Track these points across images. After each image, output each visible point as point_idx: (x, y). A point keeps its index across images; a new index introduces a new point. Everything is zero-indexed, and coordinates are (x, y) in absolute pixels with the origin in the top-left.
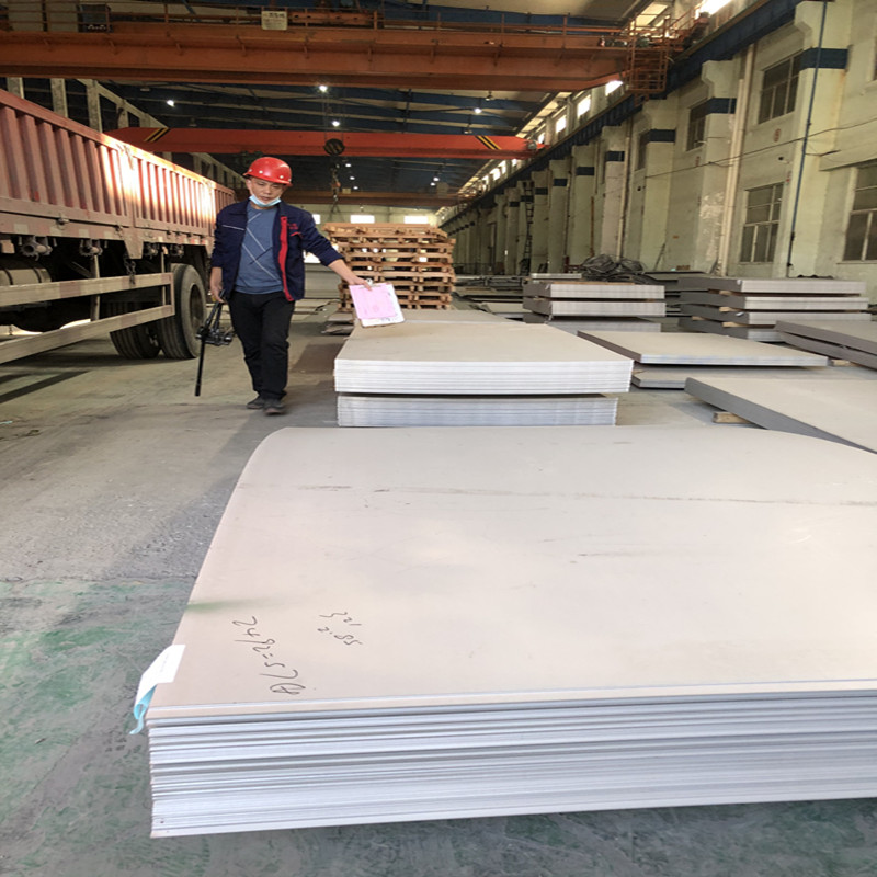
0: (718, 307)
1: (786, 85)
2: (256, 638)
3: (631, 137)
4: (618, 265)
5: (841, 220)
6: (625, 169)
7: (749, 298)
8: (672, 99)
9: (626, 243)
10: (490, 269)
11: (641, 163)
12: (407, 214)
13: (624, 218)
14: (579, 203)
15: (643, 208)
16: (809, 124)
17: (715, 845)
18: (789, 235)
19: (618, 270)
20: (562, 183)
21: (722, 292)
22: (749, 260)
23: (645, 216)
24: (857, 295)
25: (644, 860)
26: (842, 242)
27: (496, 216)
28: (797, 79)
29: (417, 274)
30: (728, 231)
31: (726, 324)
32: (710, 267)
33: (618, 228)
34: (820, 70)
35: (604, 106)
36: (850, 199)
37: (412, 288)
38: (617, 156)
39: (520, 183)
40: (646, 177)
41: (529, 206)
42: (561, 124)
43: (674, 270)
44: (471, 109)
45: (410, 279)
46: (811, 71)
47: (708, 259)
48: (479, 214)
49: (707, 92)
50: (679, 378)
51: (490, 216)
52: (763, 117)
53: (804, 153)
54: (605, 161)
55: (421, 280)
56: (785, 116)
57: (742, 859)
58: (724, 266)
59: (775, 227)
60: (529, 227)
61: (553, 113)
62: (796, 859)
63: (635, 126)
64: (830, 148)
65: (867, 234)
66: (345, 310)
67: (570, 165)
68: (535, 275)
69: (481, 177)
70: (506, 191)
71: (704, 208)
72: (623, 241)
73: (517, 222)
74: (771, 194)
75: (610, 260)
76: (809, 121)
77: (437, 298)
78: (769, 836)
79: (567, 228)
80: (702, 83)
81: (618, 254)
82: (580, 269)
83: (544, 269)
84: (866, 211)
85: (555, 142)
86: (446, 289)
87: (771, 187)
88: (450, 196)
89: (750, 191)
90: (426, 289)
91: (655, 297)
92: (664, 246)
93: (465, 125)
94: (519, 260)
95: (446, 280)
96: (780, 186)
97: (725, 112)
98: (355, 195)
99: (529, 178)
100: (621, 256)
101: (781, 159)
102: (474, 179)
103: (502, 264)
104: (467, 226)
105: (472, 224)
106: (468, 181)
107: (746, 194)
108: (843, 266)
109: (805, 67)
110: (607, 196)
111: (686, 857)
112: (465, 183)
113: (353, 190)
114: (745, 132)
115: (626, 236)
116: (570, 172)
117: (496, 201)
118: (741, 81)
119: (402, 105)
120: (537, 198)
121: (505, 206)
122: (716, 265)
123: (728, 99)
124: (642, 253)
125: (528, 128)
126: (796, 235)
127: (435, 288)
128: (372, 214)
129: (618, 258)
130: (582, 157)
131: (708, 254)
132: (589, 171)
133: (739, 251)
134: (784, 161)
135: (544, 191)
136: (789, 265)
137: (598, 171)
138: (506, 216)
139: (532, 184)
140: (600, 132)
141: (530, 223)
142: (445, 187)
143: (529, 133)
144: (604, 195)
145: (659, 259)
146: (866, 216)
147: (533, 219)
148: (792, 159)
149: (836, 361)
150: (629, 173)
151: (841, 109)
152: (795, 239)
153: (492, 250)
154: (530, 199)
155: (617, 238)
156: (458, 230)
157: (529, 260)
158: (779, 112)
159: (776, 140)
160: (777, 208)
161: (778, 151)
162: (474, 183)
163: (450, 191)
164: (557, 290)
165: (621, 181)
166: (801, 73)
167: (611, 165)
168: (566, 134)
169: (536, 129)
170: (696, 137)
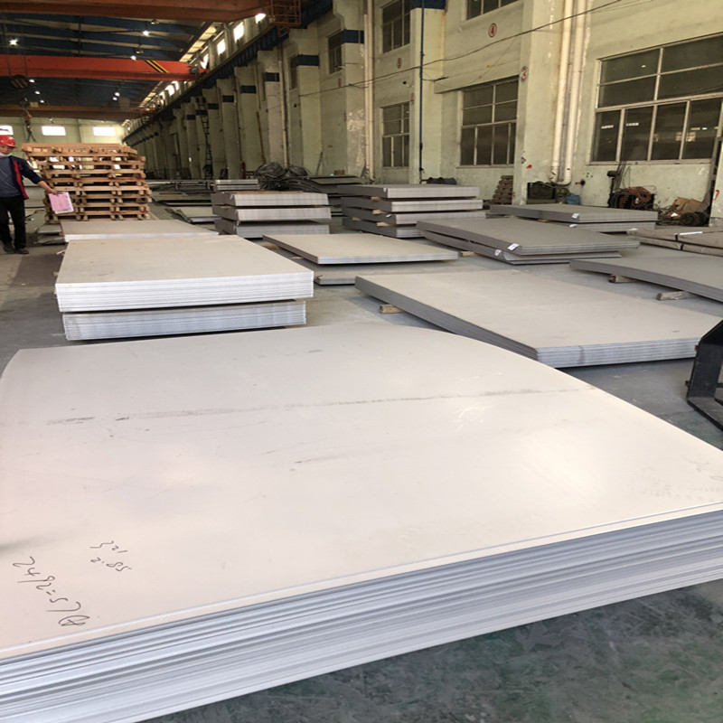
0: (372, 210)
1: (401, 21)
2: (37, 577)
3: (282, 60)
4: (286, 171)
5: (455, 134)
6: (282, 88)
7: (394, 203)
8: (312, 29)
9: (290, 152)
10: (178, 174)
11: (294, 83)
12: (95, 126)
13: (286, 130)
14: (247, 117)
15: (300, 122)
16: (422, 55)
17: (422, 672)
18: (418, 145)
19: (288, 175)
20: (230, 99)
21: (373, 198)
22: (390, 165)
23: (303, 129)
24: (475, 197)
25: (374, 694)
26: (459, 150)
27: (176, 127)
28: (409, 16)
29: (115, 188)
30: (371, 142)
31: (379, 224)
32: (360, 172)
33: (282, 139)
34: (425, 9)
35: (257, 33)
36: (460, 116)
37: (113, 201)
38: (273, 77)
39: (193, 99)
40: (300, 96)
41: (204, 119)
42: (222, 47)
43: (332, 175)
44: (140, 32)
45: (109, 192)
46: (418, 10)
47: (358, 165)
48: (161, 126)
49: (340, 24)
50: (350, 275)
51: (171, 128)
52: (387, 48)
53: (421, 79)
54: (264, 81)
55: (120, 193)
56: (404, 47)
57: (443, 680)
58: (371, 170)
59: (407, 138)
60: (206, 137)
61: (213, 37)
62: (479, 673)
63: (285, 51)
64: (441, 75)
65: (476, 144)
66: (52, 222)
67: (234, 83)
68: (219, 181)
69: (158, 93)
70: (182, 105)
71: (350, 122)
72: (287, 150)
73: (196, 133)
74: (400, 111)
75: (279, 166)
76: (422, 52)
77: (137, 208)
78: (459, 658)
79: (239, 139)
80: (334, 16)
81: (286, 161)
82: (256, 174)
83: (224, 175)
84: (473, 126)
85: (218, 64)
86: (143, 200)
87: (400, 105)
88: (132, 109)
89: (384, 108)
90: (125, 200)
91: (321, 203)
92: (322, 154)
93: (136, 46)
94: (202, 166)
95: (142, 193)
96: (407, 104)
97: (356, 42)
98: (43, 108)
99: (201, 94)
100: (288, 163)
101: (405, 83)
102: (152, 94)
103: (188, 169)
104: (152, 136)
105: (156, 134)
106: (146, 96)
107: (381, 110)
108: (461, 170)
109: (413, 8)
110: (270, 111)
111: (404, 685)
112: (144, 98)
113: (40, 104)
114: (373, 59)
115: (290, 145)
116: (236, 90)
117: (174, 114)
118: (365, 16)
119: (75, 26)
120: (210, 112)
121: (183, 119)
122: (365, 170)
123: (357, 31)
124: (305, 160)
125: (192, 49)
126: (424, 145)
127: (134, 200)
128: (62, 125)
129: (286, 165)
130: (244, 76)
131: (358, 161)
132: (252, 90)
133: (381, 157)
134: (407, 85)
135: (215, 106)
136: (421, 169)
137: (259, 89)
138: (185, 128)
139: (204, 100)
140: (256, 56)
141: (207, 134)
142: (126, 102)
143: (194, 54)
144: (267, 111)
145: (319, 165)
146: (473, 130)
147: (209, 130)
148: (413, 83)
149: (464, 253)
150: (285, 92)
151: (445, 43)
152: (424, 148)
153: (177, 158)
154: (204, 113)
155: (282, 147)
156: (144, 140)
157: (211, 166)
158: (398, 44)
159: (399, 67)
160: (407, 122)
161: (401, 76)
162: (152, 98)
163: (132, 105)
164: (240, 199)
165: (279, 100)
166: (412, 12)
167: (269, 85)
168: (227, 56)
169: (200, 51)
170: (336, 63)
